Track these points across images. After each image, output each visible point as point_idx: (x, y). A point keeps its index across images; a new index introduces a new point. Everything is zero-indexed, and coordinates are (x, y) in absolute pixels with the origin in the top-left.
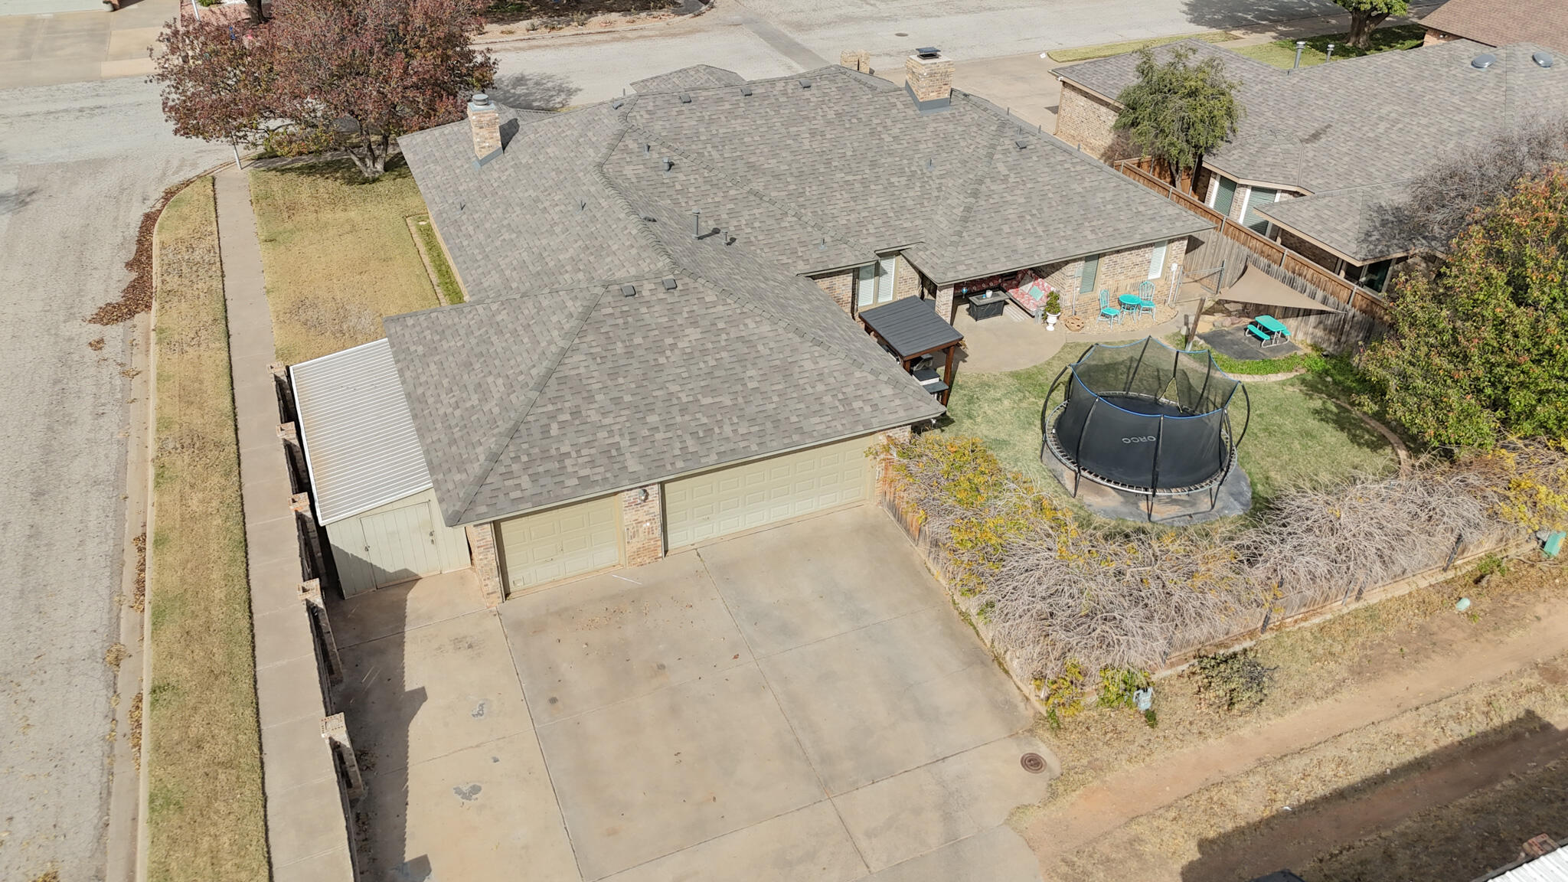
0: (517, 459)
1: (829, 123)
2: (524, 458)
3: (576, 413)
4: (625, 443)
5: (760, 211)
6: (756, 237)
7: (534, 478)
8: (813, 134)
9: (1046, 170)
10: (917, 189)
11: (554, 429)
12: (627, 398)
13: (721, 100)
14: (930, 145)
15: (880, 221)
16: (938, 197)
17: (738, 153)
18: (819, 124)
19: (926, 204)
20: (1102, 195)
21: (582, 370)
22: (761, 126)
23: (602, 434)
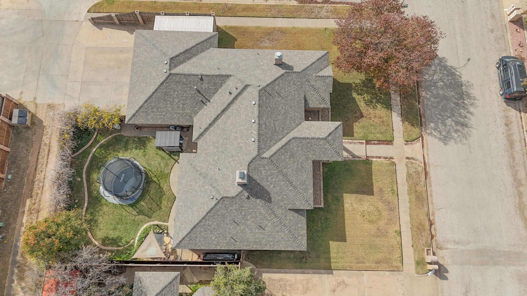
0: (142, 40)
1: (239, 144)
2: (142, 42)
3: (146, 51)
4: (139, 59)
5: (213, 114)
6: (206, 111)
7: (138, 43)
8: (236, 137)
9: (203, 202)
10: (212, 162)
11: (145, 47)
12: (146, 60)
13: (253, 113)
14: (225, 172)
15: (205, 148)
16: (208, 167)
17: (234, 114)
18: (239, 140)
19: (207, 163)
20: (191, 215)
21: (154, 52)
22: (242, 123)
23: (141, 55)
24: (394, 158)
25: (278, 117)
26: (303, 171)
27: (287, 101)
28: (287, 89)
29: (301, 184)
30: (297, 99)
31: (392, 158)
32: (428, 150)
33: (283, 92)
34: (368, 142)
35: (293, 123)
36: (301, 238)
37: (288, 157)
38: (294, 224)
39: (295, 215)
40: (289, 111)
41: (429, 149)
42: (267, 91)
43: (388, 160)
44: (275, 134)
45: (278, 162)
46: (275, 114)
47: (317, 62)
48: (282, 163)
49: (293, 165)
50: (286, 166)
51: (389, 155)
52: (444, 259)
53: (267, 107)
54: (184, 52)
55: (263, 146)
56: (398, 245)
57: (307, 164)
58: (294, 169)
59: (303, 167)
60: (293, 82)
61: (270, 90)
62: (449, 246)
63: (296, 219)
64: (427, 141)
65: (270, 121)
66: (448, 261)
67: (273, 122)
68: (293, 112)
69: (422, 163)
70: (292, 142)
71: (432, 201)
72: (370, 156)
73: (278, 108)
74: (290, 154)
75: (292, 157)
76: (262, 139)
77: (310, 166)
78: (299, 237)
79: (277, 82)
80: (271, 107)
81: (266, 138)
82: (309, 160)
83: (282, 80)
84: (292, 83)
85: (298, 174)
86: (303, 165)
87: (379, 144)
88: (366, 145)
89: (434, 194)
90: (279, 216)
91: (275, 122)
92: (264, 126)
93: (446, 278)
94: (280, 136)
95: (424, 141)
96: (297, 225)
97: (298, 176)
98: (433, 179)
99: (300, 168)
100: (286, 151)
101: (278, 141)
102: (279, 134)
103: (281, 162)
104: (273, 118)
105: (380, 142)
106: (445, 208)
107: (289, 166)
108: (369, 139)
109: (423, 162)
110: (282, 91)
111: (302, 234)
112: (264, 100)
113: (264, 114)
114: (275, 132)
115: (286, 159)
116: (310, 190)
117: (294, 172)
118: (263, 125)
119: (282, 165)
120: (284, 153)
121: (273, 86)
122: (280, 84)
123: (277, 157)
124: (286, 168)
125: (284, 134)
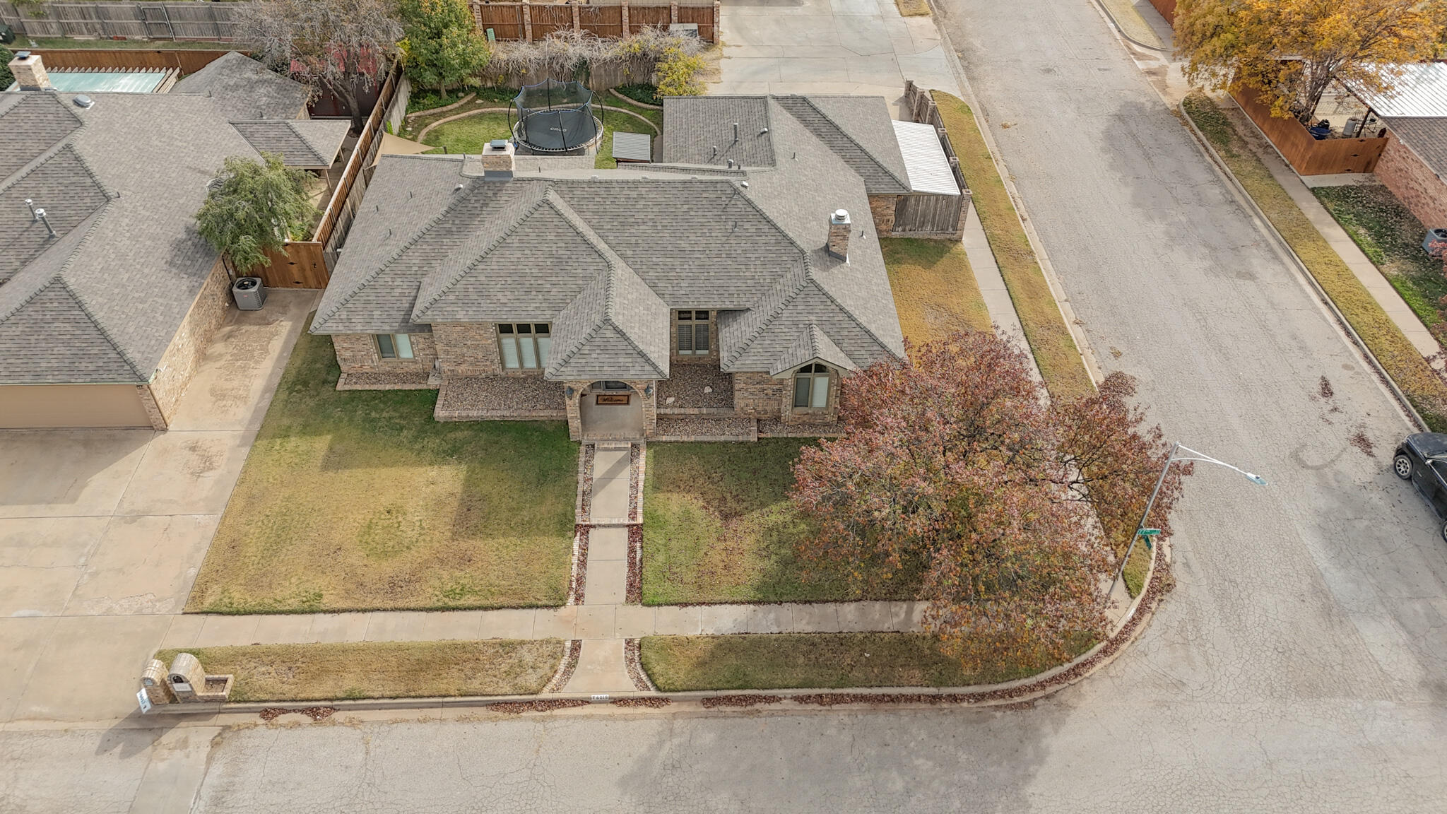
24: (580, 607)
25: (666, 231)
26: (516, 293)
27: (719, 255)
28: (754, 256)
29: (481, 286)
30: (732, 285)
31: (579, 598)
32: (607, 720)
33: (742, 245)
34: (636, 532)
35: (657, 274)
36: (342, 317)
37: (553, 249)
38: (380, 298)
39: (404, 302)
40: (691, 263)
41: (609, 723)
42: (733, 202)
43: (574, 586)
44: (615, 224)
45: (538, 223)
46: (674, 224)
47: (858, 329)
48: (535, 234)
49: (531, 264)
50: (528, 245)
51: (588, 591)
52: (175, 748)
53: (686, 202)
54: (830, 123)
55: (579, 193)
56: (271, 601)
57: (538, 305)
58: (520, 267)
59: (528, 292)
60: (780, 273)
61: (739, 210)
62: (218, 769)
63: (394, 305)
64: (646, 717)
65: (649, 210)
66: (163, 760)
67: (649, 217)
68: (691, 274)
69: (553, 691)
70: (598, 260)
71: (403, 721)
72: (587, 539)
73: (692, 231)
74: (564, 256)
75: (555, 260)
76: (598, 189)
77: (533, 313)
78: (345, 313)
79: (766, 228)
80: (692, 213)
81: (600, 200)
82: (550, 312)
83: (778, 243)
84: (774, 270)
85: (508, 279)
86: (534, 293)
87: (632, 564)
88: (628, 526)
89: (428, 729)
90: (404, 258)
91: (651, 224)
92: (634, 194)
93: (103, 749)
94: (612, 238)
95: (642, 710)
96: (379, 306)
97: (501, 279)
98: (487, 728)
99: (526, 282)
100: (568, 245)
101: (597, 231)
102: (618, 235)
103: (537, 230)
104: (660, 217)
105: (636, 569)
106: (366, 764)
107: (529, 252)
108: (648, 534)
109: (556, 696)
110: (744, 242)
111: (353, 321)
112: (704, 195)
113: (667, 196)
114: (623, 224)
115: (546, 245)
116: (465, 313)
117: (514, 267)
118: (636, 193)
119: (531, 234)
120: (563, 238)
121: (751, 217)
122: (764, 237)
123: (550, 220)
124: (522, 245)
125: (621, 249)
